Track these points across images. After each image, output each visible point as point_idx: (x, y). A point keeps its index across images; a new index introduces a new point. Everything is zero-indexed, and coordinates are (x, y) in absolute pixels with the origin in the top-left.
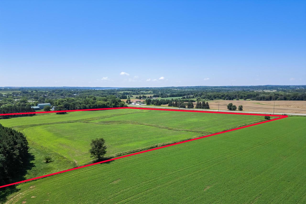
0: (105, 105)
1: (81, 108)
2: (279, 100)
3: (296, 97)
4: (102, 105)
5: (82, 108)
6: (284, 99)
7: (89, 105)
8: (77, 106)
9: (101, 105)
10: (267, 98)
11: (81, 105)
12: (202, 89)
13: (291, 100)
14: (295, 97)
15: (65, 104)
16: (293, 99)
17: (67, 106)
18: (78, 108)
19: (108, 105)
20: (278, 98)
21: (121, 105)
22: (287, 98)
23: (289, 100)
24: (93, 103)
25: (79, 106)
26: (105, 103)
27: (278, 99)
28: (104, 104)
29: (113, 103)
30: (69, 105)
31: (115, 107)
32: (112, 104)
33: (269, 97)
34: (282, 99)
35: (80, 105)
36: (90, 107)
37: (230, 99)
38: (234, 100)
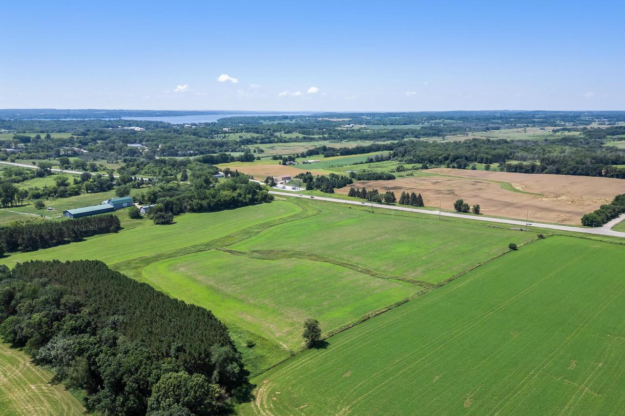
0: (236, 198)
1: (193, 209)
2: (547, 173)
3: (578, 169)
4: (231, 199)
5: (195, 207)
6: (556, 172)
7: (208, 201)
8: (185, 204)
9: (229, 200)
10: (526, 168)
11: (192, 201)
12: (403, 123)
13: (568, 174)
14: (576, 169)
15: (165, 202)
16: (571, 172)
17: (168, 205)
18: (188, 207)
19: (241, 198)
20: (546, 168)
21: (262, 197)
22: (562, 170)
23: (565, 174)
24: (214, 197)
25: (190, 205)
26: (235, 194)
27: (546, 171)
28: (233, 197)
29: (249, 194)
30: (171, 203)
31: (253, 202)
32: (248, 196)
33: (530, 166)
34: (554, 171)
35: (190, 202)
36: (209, 204)
37: (459, 167)
38: (466, 168)
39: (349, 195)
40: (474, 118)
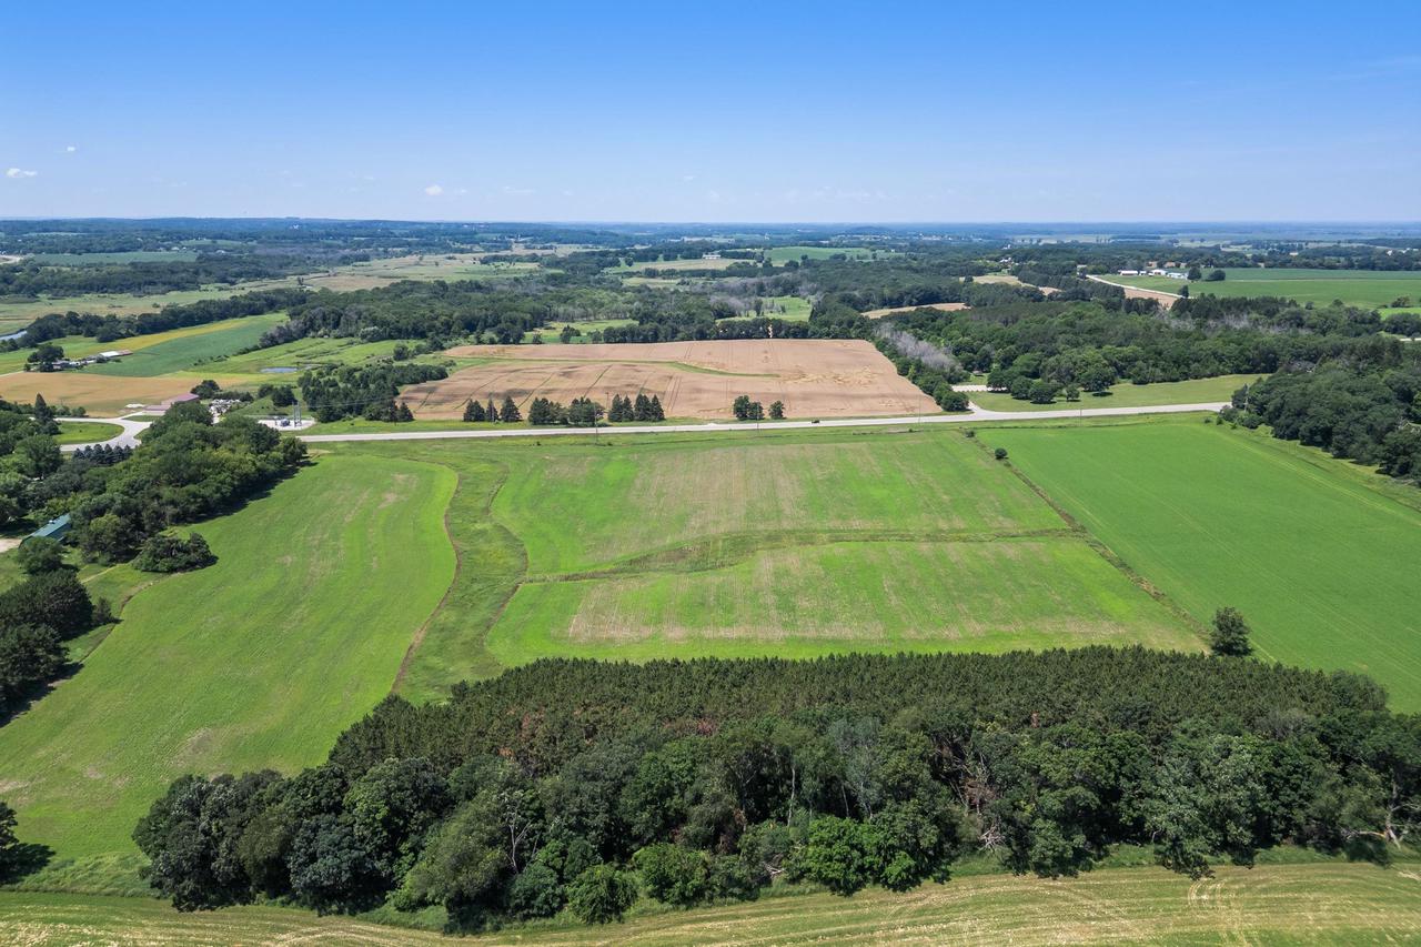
37: (505, 341)
38: (521, 341)
39: (465, 420)
40: (272, 236)
